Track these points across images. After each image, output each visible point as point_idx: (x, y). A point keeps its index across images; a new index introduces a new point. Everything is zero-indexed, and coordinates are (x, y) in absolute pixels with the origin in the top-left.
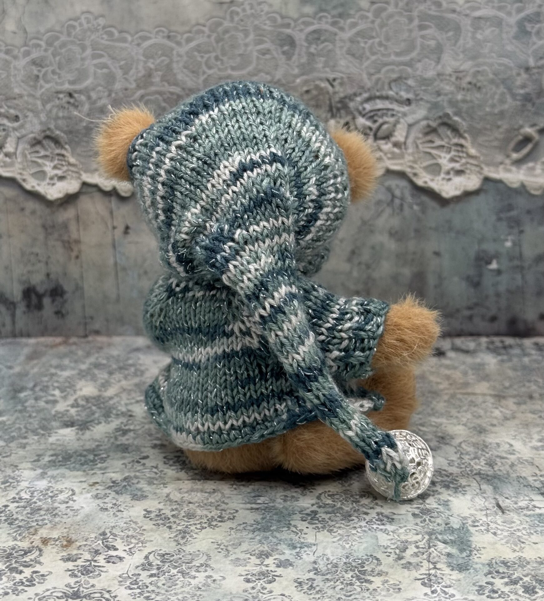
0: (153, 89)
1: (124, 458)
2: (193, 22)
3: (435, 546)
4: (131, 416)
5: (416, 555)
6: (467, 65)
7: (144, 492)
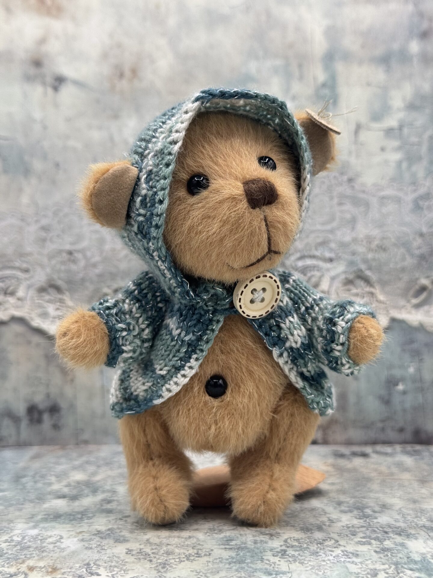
1: (109, 517)
3: (404, 572)
4: (114, 492)
6: (376, 232)
7: (126, 537)
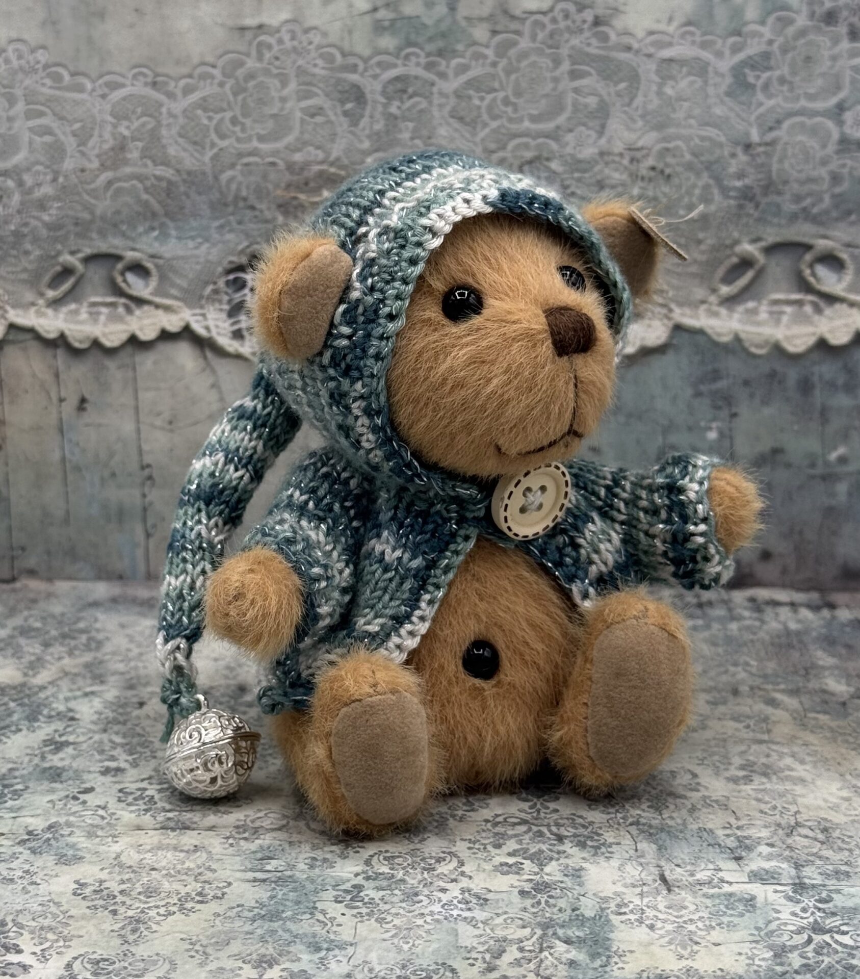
0: (128, 170)
1: (53, 791)
2: (196, 60)
3: (552, 948)
4: (72, 719)
5: (517, 963)
6: (649, 139)
7: (78, 850)
